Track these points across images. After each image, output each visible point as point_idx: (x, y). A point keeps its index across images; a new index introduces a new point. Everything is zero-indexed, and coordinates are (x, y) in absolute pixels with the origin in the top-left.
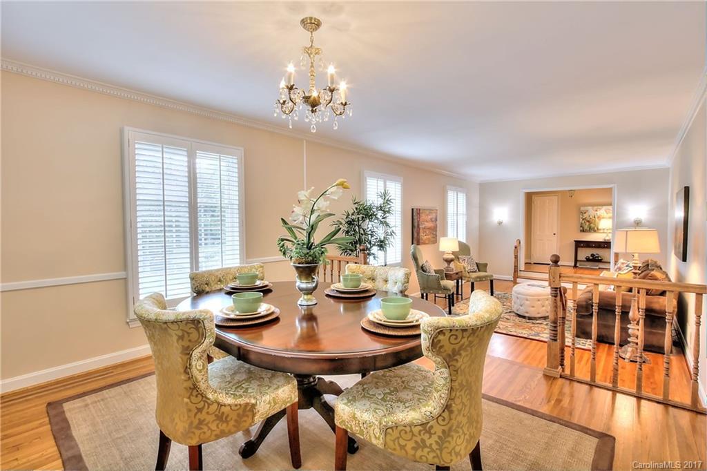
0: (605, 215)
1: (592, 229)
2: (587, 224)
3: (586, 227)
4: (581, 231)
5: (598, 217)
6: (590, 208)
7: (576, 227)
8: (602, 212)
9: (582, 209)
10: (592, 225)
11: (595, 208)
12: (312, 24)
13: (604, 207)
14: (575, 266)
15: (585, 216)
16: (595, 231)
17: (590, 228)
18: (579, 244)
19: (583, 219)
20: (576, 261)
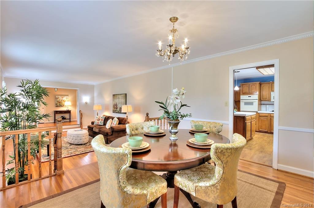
0: (66, 100)
1: (61, 106)
2: (59, 103)
3: (58, 105)
4: (56, 106)
5: (63, 101)
6: (60, 97)
7: (54, 105)
8: (65, 98)
9: (56, 97)
10: (61, 104)
11: (62, 97)
12: (174, 20)
13: (66, 97)
14: (55, 122)
15: (58, 100)
16: (62, 106)
17: (60, 105)
18: (56, 112)
19: (57, 101)
20: (55, 120)
